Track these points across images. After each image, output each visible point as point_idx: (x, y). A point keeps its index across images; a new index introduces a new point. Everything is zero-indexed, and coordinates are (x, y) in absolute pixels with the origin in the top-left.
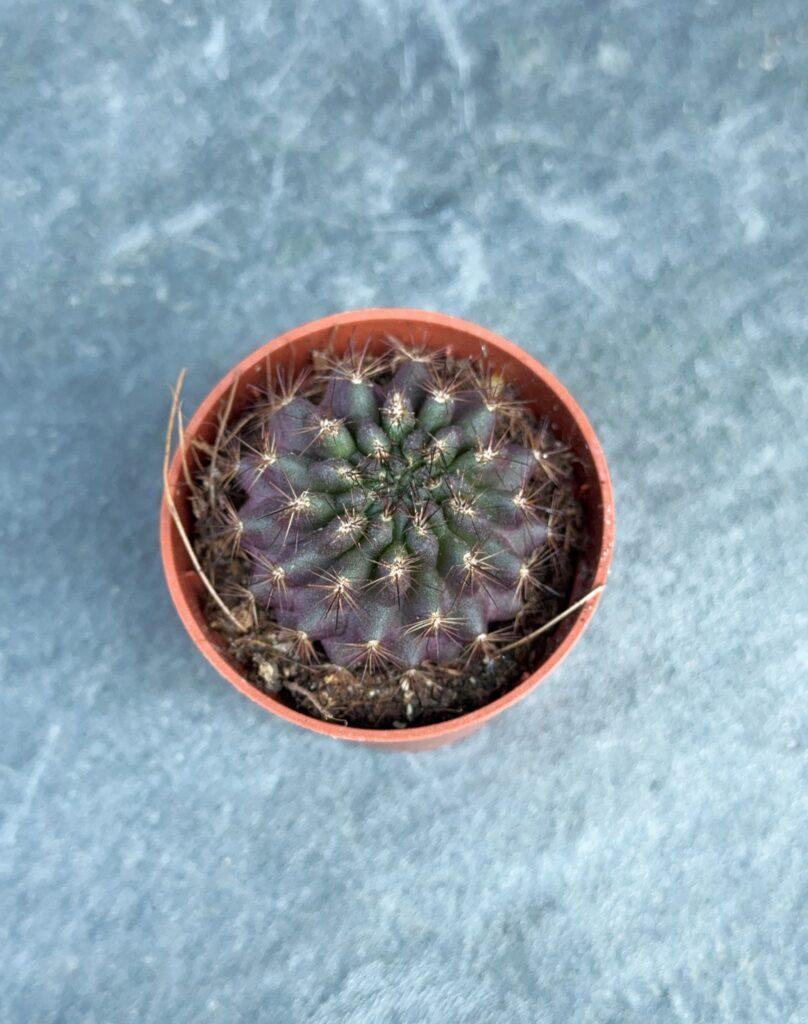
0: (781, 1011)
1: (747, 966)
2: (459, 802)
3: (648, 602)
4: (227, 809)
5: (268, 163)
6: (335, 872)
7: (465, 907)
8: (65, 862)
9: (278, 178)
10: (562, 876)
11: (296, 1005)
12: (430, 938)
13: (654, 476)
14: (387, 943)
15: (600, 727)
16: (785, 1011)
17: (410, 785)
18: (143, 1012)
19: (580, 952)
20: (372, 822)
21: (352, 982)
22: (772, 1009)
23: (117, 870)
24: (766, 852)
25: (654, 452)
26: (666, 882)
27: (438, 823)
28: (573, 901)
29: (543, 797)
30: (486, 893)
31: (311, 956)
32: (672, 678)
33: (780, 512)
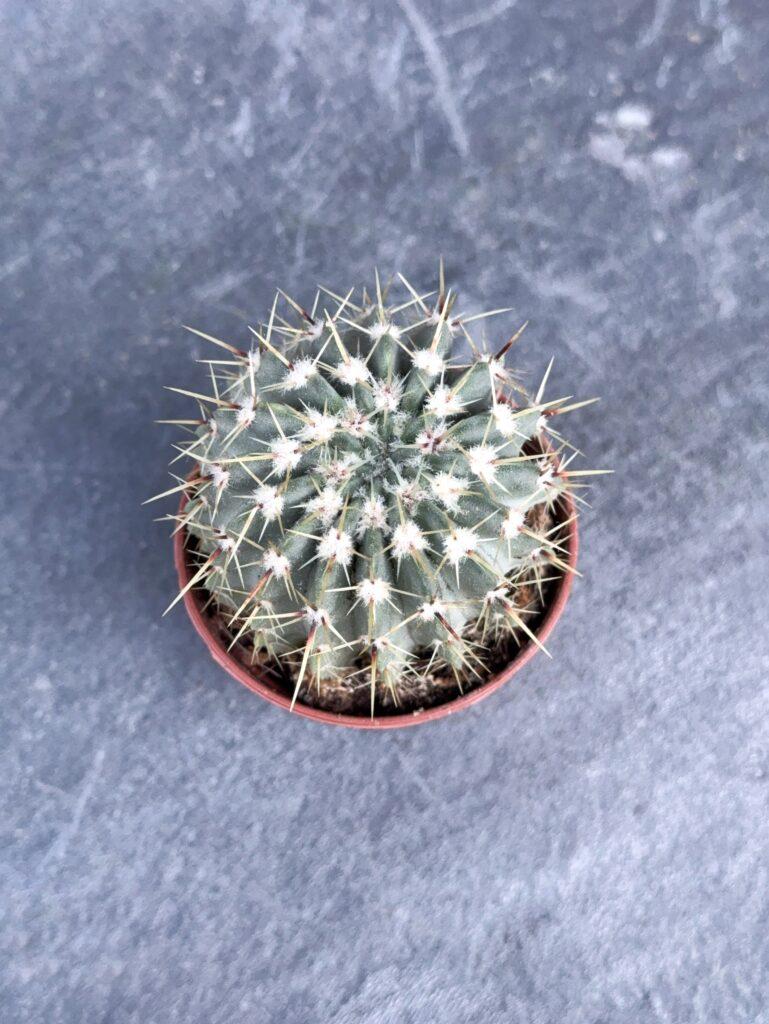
0: (747, 1012)
1: (719, 972)
2: (465, 823)
3: (633, 644)
4: (257, 828)
5: (291, 235)
6: (355, 886)
7: (470, 919)
8: (110, 876)
9: (299, 250)
10: (556, 890)
11: (320, 1005)
12: (438, 946)
13: (639, 530)
14: (402, 951)
15: (590, 756)
16: (751, 1012)
17: (422, 807)
18: (182, 1013)
19: (572, 959)
20: (387, 841)
21: (369, 985)
22: (740, 1010)
23: (158, 883)
24: (735, 870)
25: (638, 508)
26: (648, 897)
27: (445, 843)
28: (566, 913)
29: (539, 819)
30: (489, 905)
31: (333, 961)
32: (654, 713)
33: (750, 565)
